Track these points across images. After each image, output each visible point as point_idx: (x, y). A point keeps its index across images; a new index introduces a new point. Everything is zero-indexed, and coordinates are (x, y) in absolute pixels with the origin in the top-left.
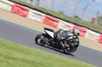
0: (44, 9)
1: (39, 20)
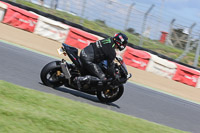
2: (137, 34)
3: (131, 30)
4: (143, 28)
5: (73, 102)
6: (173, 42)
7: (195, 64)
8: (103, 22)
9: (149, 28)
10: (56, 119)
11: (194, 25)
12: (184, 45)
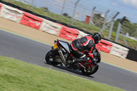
0: (22, 4)
1: (15, 19)
2: (70, 17)
3: (65, 15)
4: (74, 13)
5: (26, 63)
6: (94, 23)
7: (109, 38)
8: (47, 9)
9: (78, 13)
10: (14, 75)
11: (109, 11)
12: (102, 25)
